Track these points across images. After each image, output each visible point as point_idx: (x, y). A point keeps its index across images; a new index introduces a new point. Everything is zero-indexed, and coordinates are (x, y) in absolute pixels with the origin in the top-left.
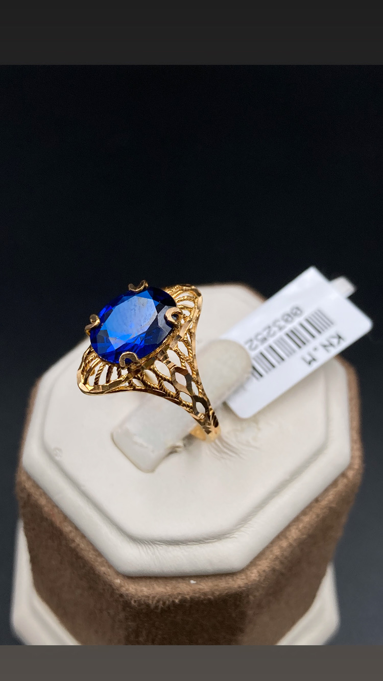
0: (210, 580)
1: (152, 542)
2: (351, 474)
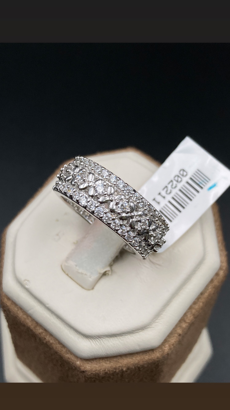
1: (99, 337)
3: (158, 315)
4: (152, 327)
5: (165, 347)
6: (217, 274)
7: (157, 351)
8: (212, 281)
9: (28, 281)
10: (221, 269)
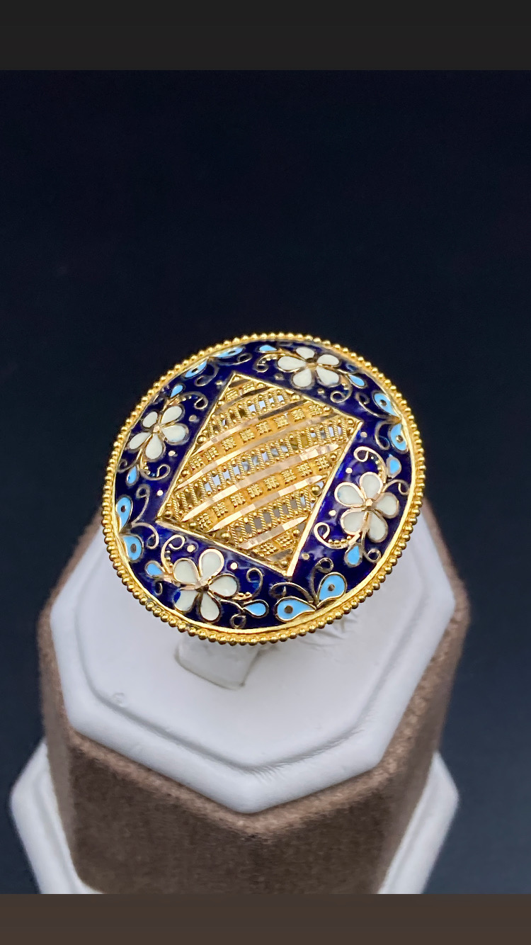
0: (346, 787)
1: (272, 766)
2: (459, 616)
3: (367, 708)
4: (361, 731)
5: (389, 764)
6: (453, 621)
7: (376, 773)
8: (446, 634)
9: (122, 694)
10: (457, 610)
